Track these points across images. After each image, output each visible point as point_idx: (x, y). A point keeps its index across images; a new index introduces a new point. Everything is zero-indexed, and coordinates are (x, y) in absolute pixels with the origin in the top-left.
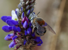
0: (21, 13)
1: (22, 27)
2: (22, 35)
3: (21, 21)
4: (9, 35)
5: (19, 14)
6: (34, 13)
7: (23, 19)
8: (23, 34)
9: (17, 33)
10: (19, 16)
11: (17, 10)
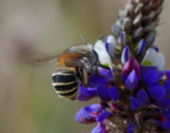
0: (119, 48)
1: (123, 87)
2: (122, 110)
3: (120, 71)
4: (88, 109)
5: (115, 51)
6: (157, 50)
7: (126, 65)
8: (126, 107)
9: (110, 104)
10: (115, 57)
11: (110, 39)
